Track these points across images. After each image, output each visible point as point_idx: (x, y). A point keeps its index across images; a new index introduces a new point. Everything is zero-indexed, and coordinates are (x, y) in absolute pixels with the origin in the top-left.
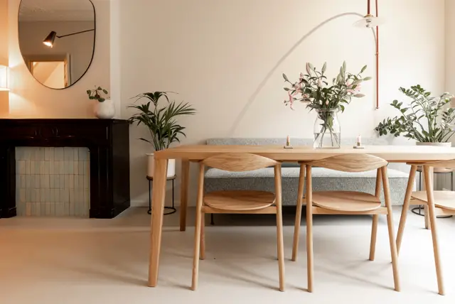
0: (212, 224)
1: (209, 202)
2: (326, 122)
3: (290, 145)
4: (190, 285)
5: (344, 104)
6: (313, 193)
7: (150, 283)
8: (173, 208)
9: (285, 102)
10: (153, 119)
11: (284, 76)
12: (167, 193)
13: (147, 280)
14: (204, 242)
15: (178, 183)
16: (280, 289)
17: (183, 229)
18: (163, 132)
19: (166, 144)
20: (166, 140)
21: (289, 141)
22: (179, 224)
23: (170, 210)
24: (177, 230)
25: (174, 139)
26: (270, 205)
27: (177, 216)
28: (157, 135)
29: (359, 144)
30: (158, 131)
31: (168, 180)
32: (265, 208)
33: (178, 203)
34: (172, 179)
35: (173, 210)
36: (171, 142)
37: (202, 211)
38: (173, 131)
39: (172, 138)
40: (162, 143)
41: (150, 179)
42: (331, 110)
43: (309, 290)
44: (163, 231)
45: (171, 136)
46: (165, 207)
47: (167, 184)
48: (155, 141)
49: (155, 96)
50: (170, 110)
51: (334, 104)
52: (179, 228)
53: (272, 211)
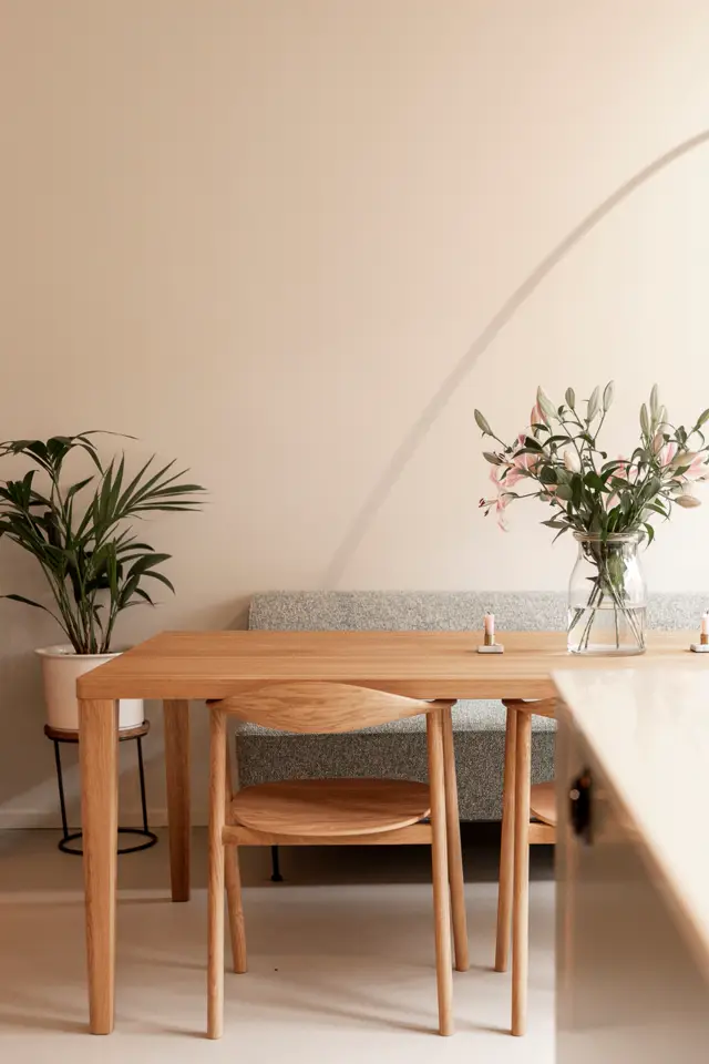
0: (277, 879)
1: (244, 815)
2: (602, 572)
3: (496, 644)
4: (204, 1029)
5: (654, 519)
6: (534, 788)
7: (94, 1027)
8: (145, 832)
9: (482, 503)
10: (48, 521)
11: (478, 417)
12: (122, 780)
13: (86, 1020)
14: (241, 926)
15: (155, 746)
16: (441, 1032)
17: (181, 895)
18: (91, 574)
19: (104, 614)
20: (103, 598)
21: (492, 631)
22: (169, 881)
23: (137, 838)
24: (165, 900)
25: (134, 597)
26: (416, 820)
27: (160, 857)
28: (68, 580)
29: (703, 639)
30: (70, 569)
31: (123, 739)
32: (399, 830)
33: (160, 816)
34: (137, 737)
35: (146, 840)
36: (121, 606)
37: (227, 841)
38: (127, 567)
39: (126, 592)
40: (89, 610)
41: (59, 738)
42: (616, 538)
43: (514, 1032)
44: (119, 902)
45: (122, 584)
46: (120, 830)
47: (119, 754)
48: (63, 606)
49: (51, 451)
50: (109, 493)
51: (626, 519)
52: (168, 894)
53: (419, 836)
